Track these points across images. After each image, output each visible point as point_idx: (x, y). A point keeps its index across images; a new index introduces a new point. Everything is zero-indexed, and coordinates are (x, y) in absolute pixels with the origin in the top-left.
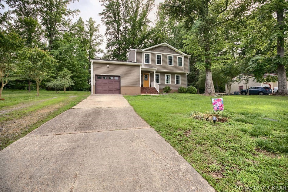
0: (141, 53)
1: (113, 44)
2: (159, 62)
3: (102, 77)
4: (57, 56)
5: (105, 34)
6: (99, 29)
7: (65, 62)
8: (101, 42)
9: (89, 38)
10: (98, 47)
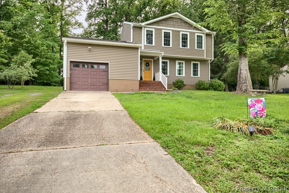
2: (167, 43)
3: (81, 65)
4: (10, 30)
7: (23, 41)
8: (79, 11)
9: (59, 4)
10: (74, 19)
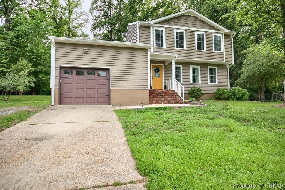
0: (149, 27)
1: (103, 24)
4: (13, 39)
5: (91, 10)
6: (81, 3)
7: (25, 50)
8: (85, 23)
9: (67, 17)
10: (81, 31)
